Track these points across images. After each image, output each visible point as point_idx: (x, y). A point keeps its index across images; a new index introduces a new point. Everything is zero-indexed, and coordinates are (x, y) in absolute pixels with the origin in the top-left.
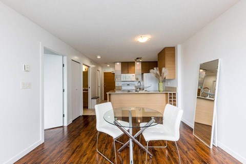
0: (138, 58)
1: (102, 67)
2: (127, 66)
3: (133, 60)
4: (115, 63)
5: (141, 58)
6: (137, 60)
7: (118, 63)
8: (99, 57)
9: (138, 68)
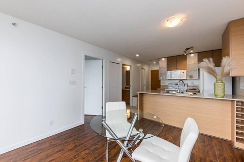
0: (188, 49)
1: (149, 65)
2: (175, 61)
3: (181, 52)
4: (159, 59)
5: (191, 48)
6: (187, 52)
7: (163, 59)
8: (137, 56)
9: (193, 62)
